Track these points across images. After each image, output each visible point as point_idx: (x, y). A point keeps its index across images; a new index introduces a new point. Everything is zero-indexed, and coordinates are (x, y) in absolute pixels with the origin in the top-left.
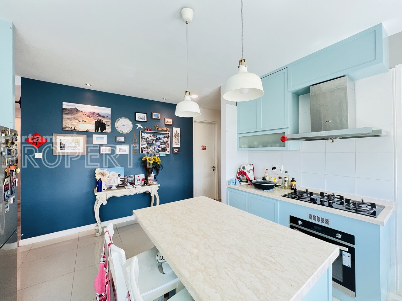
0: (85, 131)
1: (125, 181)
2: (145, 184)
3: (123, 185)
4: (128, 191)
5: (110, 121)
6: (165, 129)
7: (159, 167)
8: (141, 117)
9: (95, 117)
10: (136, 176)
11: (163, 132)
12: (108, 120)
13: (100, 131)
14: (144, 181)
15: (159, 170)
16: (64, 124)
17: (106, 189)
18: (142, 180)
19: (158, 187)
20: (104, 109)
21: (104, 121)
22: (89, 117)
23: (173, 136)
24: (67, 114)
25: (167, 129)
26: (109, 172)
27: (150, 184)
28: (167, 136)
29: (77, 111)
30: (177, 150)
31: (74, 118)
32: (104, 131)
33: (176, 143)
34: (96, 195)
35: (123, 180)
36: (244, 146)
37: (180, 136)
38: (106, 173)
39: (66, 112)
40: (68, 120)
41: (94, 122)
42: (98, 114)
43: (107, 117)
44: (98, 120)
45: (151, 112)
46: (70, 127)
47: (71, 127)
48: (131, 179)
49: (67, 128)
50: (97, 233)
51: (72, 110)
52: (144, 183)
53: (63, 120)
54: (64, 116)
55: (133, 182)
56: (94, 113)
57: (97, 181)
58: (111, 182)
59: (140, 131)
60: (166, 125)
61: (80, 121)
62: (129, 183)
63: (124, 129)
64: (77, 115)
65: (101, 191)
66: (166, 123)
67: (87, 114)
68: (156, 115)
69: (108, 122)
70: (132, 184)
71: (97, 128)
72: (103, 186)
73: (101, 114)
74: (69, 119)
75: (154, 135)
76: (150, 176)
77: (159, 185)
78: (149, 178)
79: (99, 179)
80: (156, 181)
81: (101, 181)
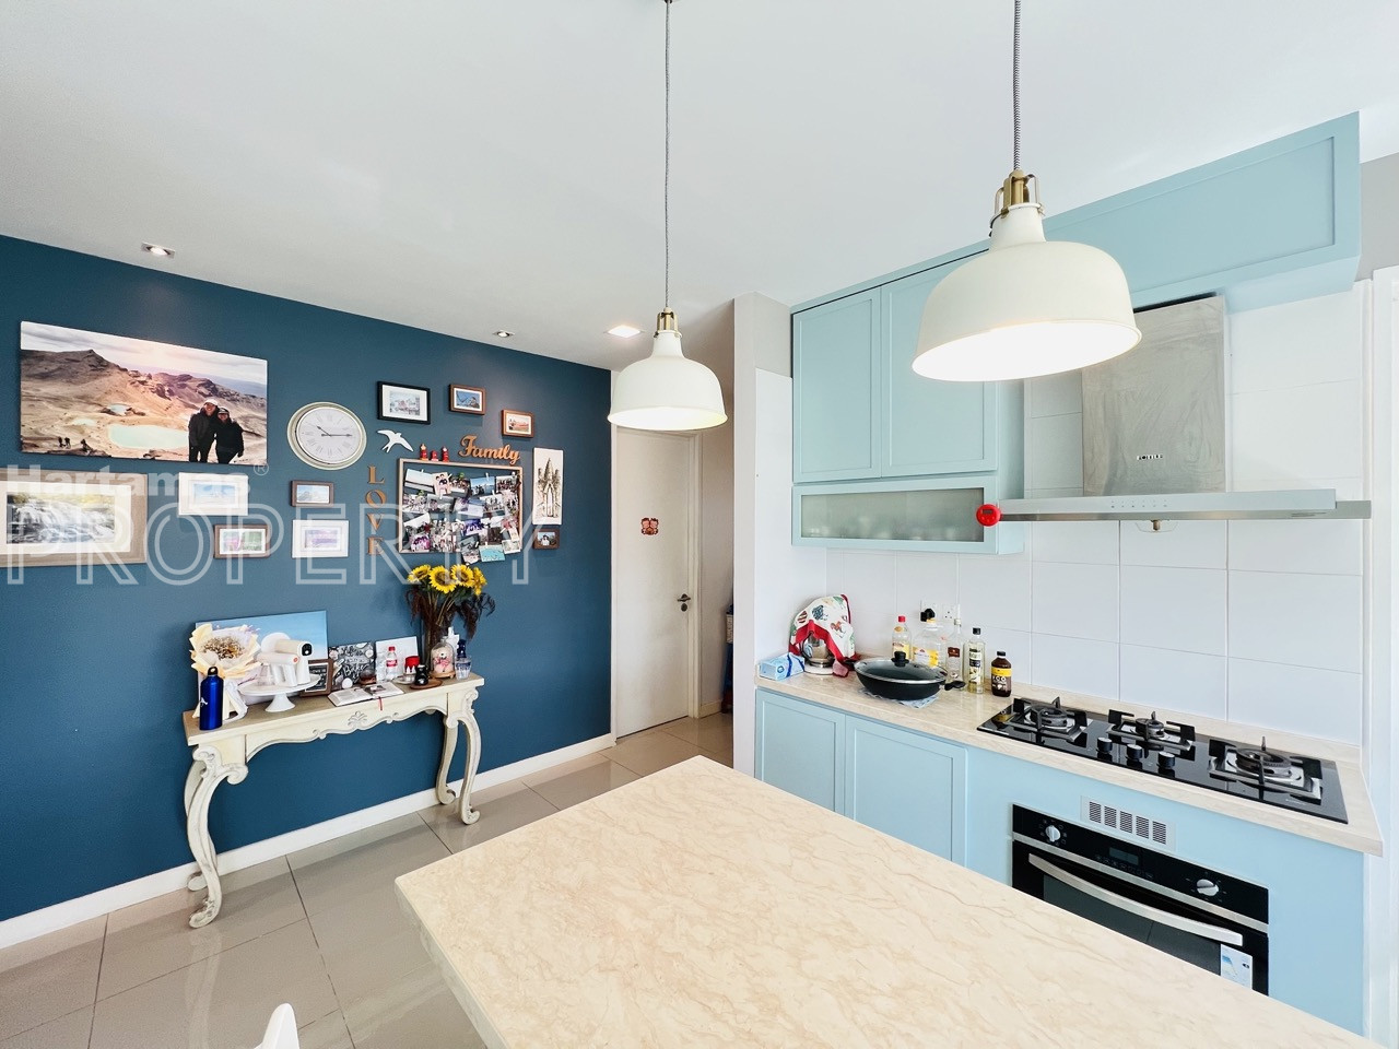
0: (141, 457)
1: (333, 669)
2: (422, 682)
3: (324, 686)
4: (348, 714)
5: (265, 416)
6: (502, 451)
7: (479, 604)
8: (402, 401)
9: (189, 396)
10: (382, 646)
11: (495, 464)
12: (252, 409)
13: (213, 457)
14: (417, 669)
15: (477, 616)
16: (30, 423)
17: (242, 710)
18: (409, 662)
19: (477, 688)
20: (234, 364)
21: (233, 417)
22: (161, 394)
23: (536, 479)
24: (44, 377)
25: (512, 453)
26: (255, 636)
27: (442, 681)
28: (509, 482)
29: (99, 365)
30: (551, 534)
31: (85, 399)
32: (236, 460)
33: (547, 509)
34: (197, 746)
35: (325, 667)
36: (818, 531)
37: (561, 481)
38: (243, 643)
39: (42, 368)
40: (51, 407)
41: (186, 417)
42: (208, 384)
43: (249, 399)
44: (203, 412)
45: (446, 385)
46: (60, 440)
47: (67, 440)
48: (355, 660)
49: (44, 444)
50: (199, 914)
51: (70, 359)
52: (418, 676)
53: (24, 405)
54: (28, 387)
55: (368, 672)
56: (188, 377)
57: (200, 680)
58: (268, 679)
59: (398, 461)
60: (507, 438)
61: (113, 414)
62: (351, 677)
63: (330, 453)
64: (97, 382)
65: (218, 724)
66: (508, 431)
67: (150, 382)
68: (465, 398)
69: (253, 421)
70: (364, 680)
71: (198, 445)
72: (231, 701)
73: (221, 385)
74: (56, 400)
75: (458, 476)
76: (440, 646)
77: (481, 682)
78: (436, 653)
79: (209, 673)
80: (469, 664)
81: (220, 682)
